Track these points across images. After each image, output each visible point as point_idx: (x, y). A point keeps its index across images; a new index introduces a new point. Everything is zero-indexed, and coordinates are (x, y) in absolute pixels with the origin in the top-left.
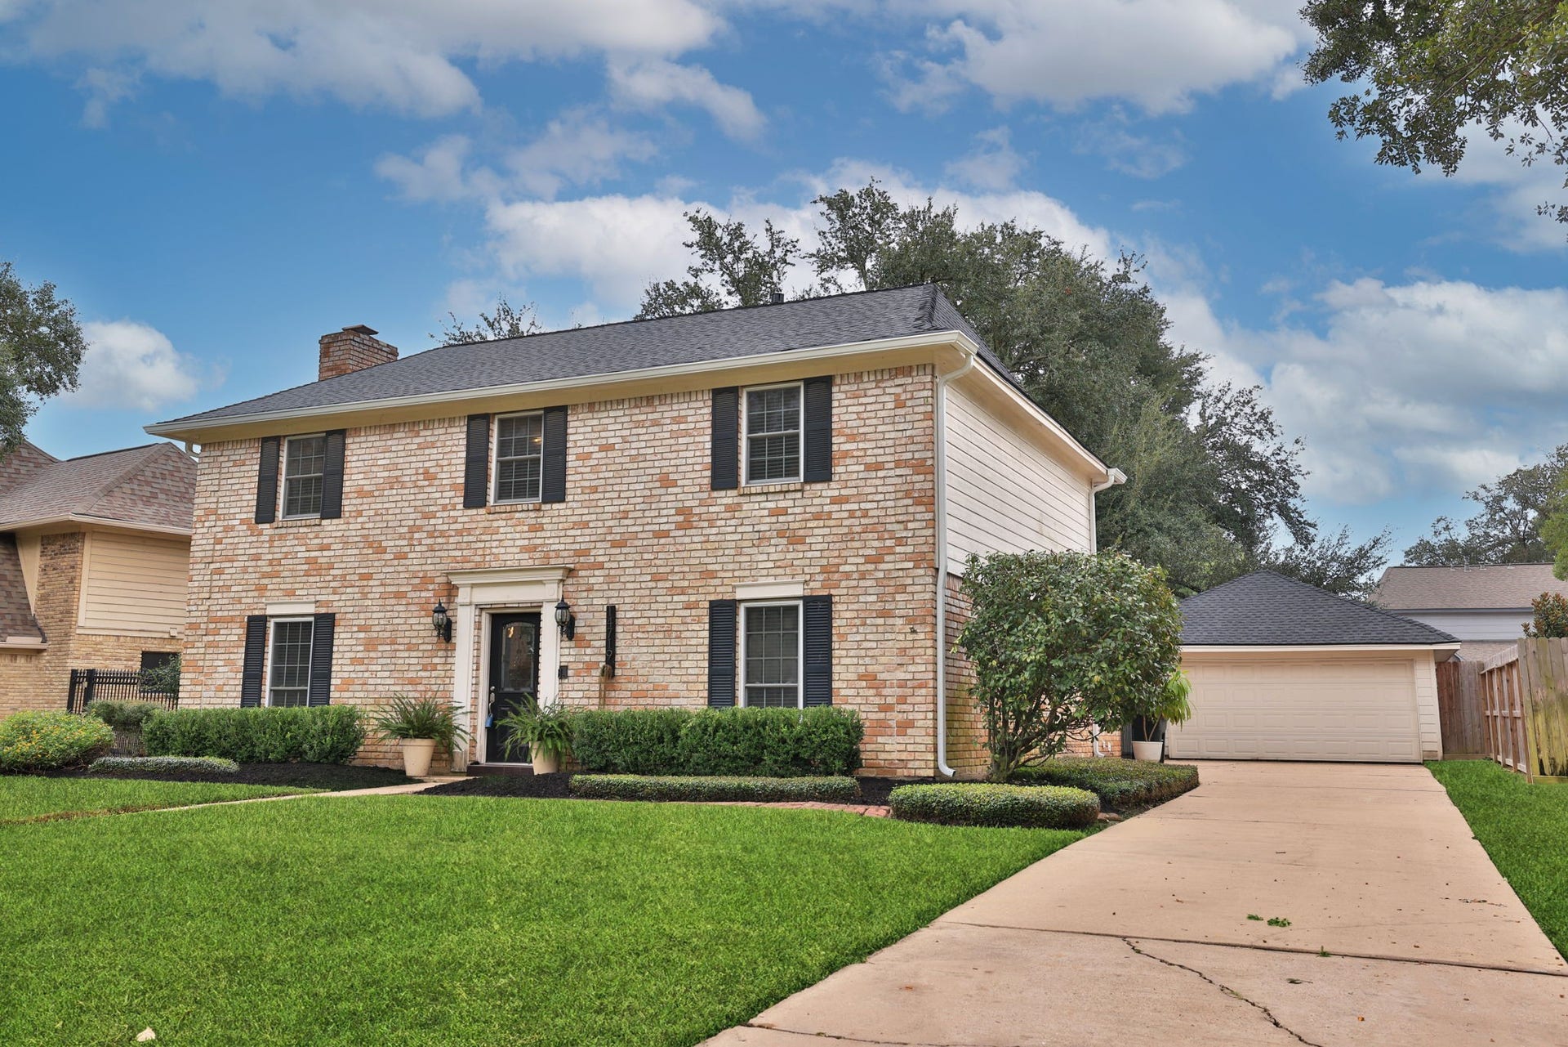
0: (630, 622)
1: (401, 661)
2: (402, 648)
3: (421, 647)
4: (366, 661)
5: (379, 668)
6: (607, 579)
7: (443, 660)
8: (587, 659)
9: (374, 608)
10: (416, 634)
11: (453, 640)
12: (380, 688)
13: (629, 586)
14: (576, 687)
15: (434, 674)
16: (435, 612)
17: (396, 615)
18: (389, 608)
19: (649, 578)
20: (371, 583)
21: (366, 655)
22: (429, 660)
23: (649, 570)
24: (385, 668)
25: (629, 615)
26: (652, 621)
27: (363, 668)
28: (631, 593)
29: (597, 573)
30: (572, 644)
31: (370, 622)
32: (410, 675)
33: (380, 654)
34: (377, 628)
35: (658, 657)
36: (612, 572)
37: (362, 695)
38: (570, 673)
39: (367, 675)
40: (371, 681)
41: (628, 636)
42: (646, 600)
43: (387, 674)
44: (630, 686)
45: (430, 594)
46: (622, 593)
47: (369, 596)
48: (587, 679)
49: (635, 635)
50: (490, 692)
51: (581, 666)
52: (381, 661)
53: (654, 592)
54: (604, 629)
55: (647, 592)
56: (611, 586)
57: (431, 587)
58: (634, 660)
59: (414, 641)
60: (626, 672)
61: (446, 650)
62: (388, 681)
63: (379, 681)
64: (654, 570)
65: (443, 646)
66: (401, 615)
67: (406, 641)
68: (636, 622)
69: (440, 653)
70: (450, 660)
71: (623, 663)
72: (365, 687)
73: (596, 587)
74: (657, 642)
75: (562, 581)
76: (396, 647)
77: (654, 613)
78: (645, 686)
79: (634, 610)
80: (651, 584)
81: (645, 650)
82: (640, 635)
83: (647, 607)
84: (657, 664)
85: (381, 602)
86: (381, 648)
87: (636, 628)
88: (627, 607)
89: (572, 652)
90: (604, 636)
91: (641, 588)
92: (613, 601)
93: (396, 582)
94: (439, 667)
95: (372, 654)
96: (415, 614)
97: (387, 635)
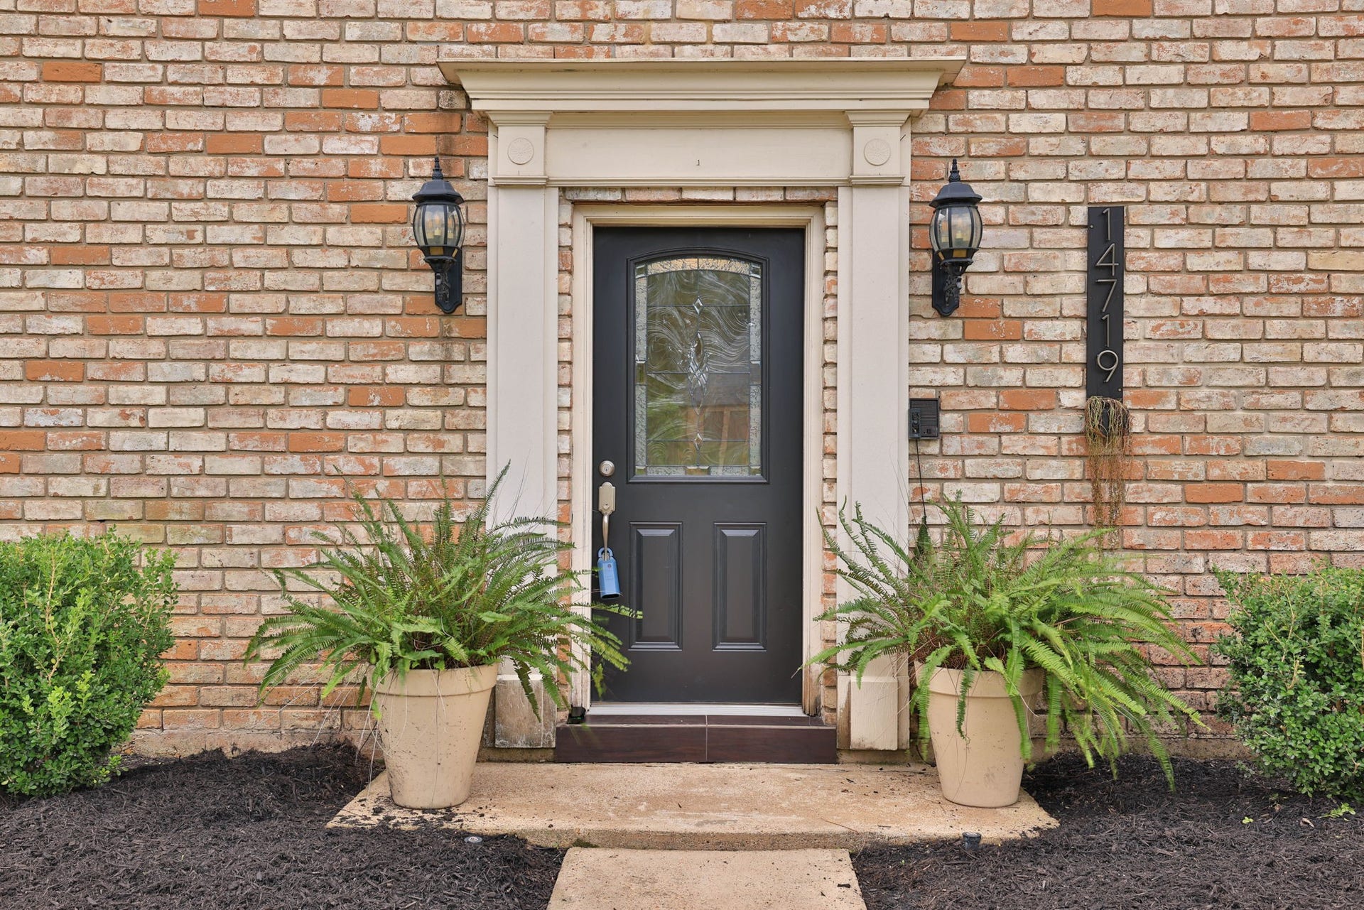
0: (1173, 261)
1: (249, 373)
2: (252, 326)
3: (338, 327)
4: (94, 370)
5: (158, 394)
6: (1081, 122)
7: (431, 374)
8: (1011, 377)
9: (121, 187)
10: (312, 280)
11: (473, 307)
12: (164, 464)
13: (1163, 145)
14: (971, 467)
15: (395, 418)
16: (422, 200)
17: (222, 211)
18: (185, 188)
19: (1239, 121)
20: (98, 94)
21: (97, 347)
22: (375, 373)
23: (1240, 96)
24: (181, 395)
25: (1166, 239)
26: (1256, 260)
27: (83, 393)
28: (1174, 169)
29: (1039, 98)
30: (953, 328)
31: (106, 234)
32: (294, 420)
33: (156, 348)
34: (142, 257)
35: (1280, 377)
36: (1099, 99)
37: (85, 486)
38: (948, 421)
39: (99, 417)
40: (118, 440)
41: (1167, 307)
42: (1234, 192)
43: (197, 416)
44: (1177, 467)
45: (367, 145)
46: (1137, 169)
47: (92, 140)
48: (1016, 444)
49: (1190, 305)
50: (598, 479)
51: (990, 400)
52: (159, 371)
53: (1261, 168)
54: (1077, 283)
55: (1237, 167)
56: (1097, 144)
57: (366, 122)
58: (1190, 384)
59: (303, 305)
60: (1159, 423)
61: (445, 338)
62: (199, 441)
63: (159, 440)
64: (1261, 96)
65: (432, 325)
66: (241, 212)
67: (270, 303)
68: (1195, 262)
69: (418, 350)
70: (459, 374)
71: (1153, 394)
72: (94, 463)
73: (1038, 146)
74: (1277, 328)
75: (914, 117)
76: (228, 324)
77: (1265, 237)
78: (1235, 469)
79: (1188, 224)
80: (1247, 143)
81: (1232, 352)
82: (1209, 305)
83: (1236, 214)
84: (1278, 399)
85: (147, 164)
86: (156, 325)
87: (1197, 283)
88: (1161, 215)
89: (951, 353)
90: (1077, 305)
91: (1213, 155)
92: (1107, 194)
93: (213, 97)
94: (415, 396)
95: (120, 347)
96: (302, 212)
97: (190, 280)
